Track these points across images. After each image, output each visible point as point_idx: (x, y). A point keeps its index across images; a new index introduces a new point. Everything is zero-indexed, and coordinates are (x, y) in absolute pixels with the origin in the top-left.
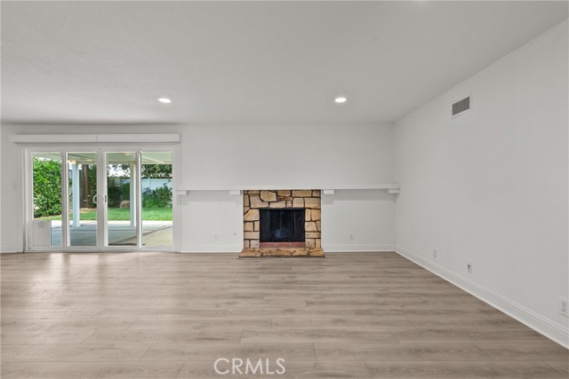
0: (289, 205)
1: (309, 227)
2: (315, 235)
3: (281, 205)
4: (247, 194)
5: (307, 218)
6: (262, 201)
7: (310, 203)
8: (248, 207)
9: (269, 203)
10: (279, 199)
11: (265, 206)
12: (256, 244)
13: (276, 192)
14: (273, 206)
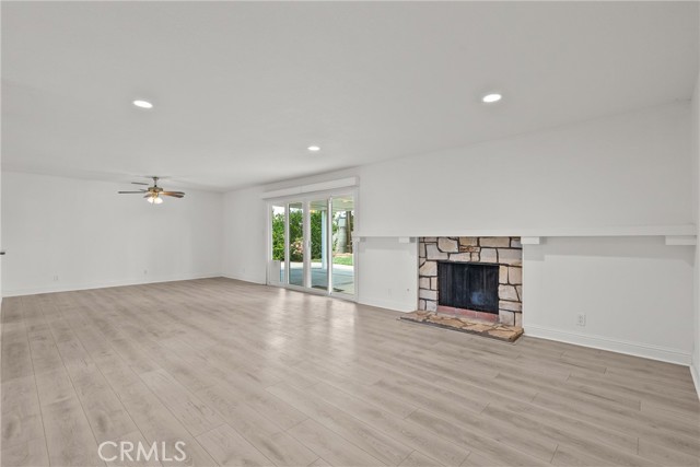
0: (475, 259)
1: (504, 293)
2: (514, 307)
3: (464, 258)
4: (423, 241)
5: (502, 279)
6: (440, 251)
7: (506, 257)
8: (423, 259)
9: (449, 254)
10: (461, 250)
11: (444, 257)
12: (432, 306)
13: (457, 239)
14: (454, 258)
